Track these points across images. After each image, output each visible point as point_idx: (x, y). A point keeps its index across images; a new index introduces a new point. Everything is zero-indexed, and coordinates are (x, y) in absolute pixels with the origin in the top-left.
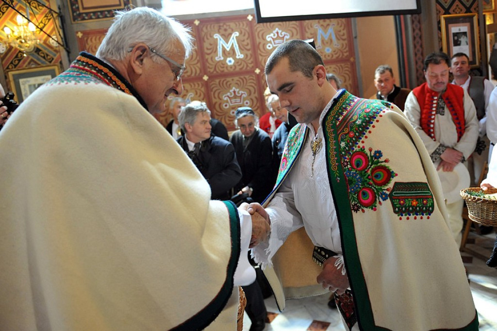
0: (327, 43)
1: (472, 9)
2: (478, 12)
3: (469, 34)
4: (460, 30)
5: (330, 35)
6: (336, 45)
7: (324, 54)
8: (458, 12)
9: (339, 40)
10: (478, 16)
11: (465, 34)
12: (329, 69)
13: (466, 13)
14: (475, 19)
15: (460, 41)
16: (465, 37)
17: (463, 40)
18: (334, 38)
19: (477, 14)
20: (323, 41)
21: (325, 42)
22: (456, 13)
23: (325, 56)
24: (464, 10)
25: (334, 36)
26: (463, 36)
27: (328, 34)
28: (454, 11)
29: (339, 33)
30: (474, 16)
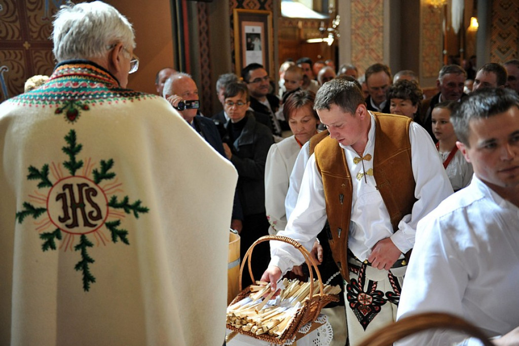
1: (266, 6)
2: (272, 10)
4: (253, 30)
8: (252, 7)
10: (273, 15)
11: (258, 35)
13: (260, 9)
14: (269, 18)
15: (254, 45)
16: (259, 41)
17: (257, 43)
19: (271, 13)
20: (52, 11)
22: (250, 9)
24: (258, 5)
26: (257, 38)
28: (247, 5)
30: (268, 14)
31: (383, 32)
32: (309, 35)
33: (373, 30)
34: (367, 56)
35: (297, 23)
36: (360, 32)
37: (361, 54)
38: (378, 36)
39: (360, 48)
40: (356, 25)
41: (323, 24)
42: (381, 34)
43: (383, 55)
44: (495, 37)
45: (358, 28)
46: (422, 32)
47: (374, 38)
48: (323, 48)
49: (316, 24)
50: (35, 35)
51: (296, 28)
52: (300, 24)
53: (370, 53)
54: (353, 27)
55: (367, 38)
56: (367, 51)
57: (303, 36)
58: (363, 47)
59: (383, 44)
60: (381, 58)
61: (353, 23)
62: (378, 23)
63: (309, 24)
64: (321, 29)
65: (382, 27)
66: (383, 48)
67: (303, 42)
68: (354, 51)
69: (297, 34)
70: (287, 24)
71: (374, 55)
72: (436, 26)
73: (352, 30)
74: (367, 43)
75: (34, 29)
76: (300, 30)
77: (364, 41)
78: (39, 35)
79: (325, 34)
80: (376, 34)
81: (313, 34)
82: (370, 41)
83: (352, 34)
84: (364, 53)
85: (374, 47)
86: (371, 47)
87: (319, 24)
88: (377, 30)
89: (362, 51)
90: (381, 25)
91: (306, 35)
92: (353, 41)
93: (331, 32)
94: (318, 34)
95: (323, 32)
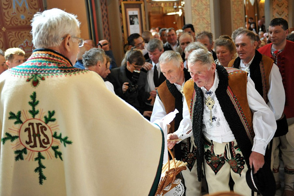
0: (21, 10)
3: (139, 17)
4: (133, 13)
5: (24, 3)
6: (29, 13)
7: (19, 20)
9: (31, 8)
10: (144, 4)
11: (136, 16)
12: (24, 34)
13: (137, 1)
14: (142, 6)
15: (134, 21)
16: (137, 19)
17: (136, 20)
18: (27, 7)
20: (17, 9)
21: (20, 10)
22: (131, 1)
23: (20, 22)
25: (27, 4)
26: (136, 18)
27: (22, 2)
29: (31, 2)
30: (142, 3)
31: (209, 7)
32: (168, 10)
33: (204, 7)
34: (201, 22)
35: (161, 4)
36: (197, 8)
37: (198, 21)
38: (207, 10)
39: (197, 17)
40: (194, 5)
41: (175, 4)
42: (209, 9)
43: (210, 21)
44: (275, 6)
45: (195, 6)
46: (232, 6)
47: (205, 11)
48: (176, 18)
49: (172, 4)
50: (8, 23)
51: (160, 7)
52: (162, 5)
53: (203, 20)
54: (192, 6)
55: (201, 12)
56: (201, 19)
57: (164, 12)
58: (199, 17)
59: (210, 15)
60: (209, 22)
61: (192, 3)
62: (207, 3)
63: (168, 4)
64: (175, 7)
65: (209, 5)
66: (210, 17)
67: (165, 15)
68: (194, 20)
69: (161, 10)
70: (155, 5)
71: (205, 21)
72: (240, 3)
73: (192, 7)
74: (201, 14)
75: (8, 20)
76: (162, 8)
77: (199, 13)
78: (11, 23)
79: (177, 10)
80: (206, 8)
81: (170, 10)
82: (202, 13)
83: (192, 10)
84: (200, 20)
85: (205, 16)
86: (203, 16)
87: (174, 4)
88: (206, 7)
89: (198, 19)
90: (208, 3)
91: (166, 11)
92: (193, 13)
93: (181, 8)
94: (173, 10)
95: (176, 9)
